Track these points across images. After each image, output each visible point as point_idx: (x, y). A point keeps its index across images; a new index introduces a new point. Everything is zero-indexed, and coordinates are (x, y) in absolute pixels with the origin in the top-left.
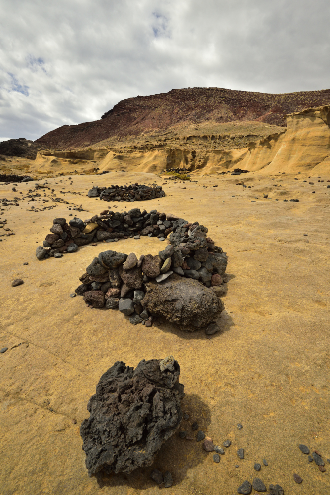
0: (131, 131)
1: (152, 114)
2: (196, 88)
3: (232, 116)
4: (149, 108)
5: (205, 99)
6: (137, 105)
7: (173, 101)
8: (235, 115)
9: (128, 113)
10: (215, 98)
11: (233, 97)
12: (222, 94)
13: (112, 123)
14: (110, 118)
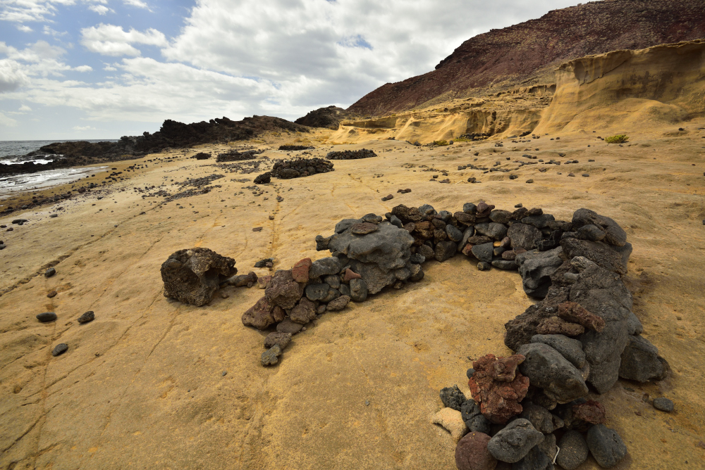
0: (474, 82)
1: (510, 55)
2: (592, 3)
4: (508, 44)
6: (489, 44)
7: (548, 30)
9: (474, 57)
13: (449, 74)
14: (447, 67)
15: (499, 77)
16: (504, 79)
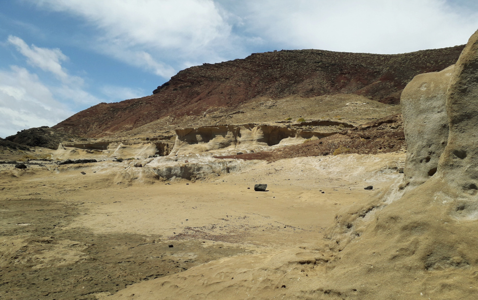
0: (190, 110)
1: (221, 88)
2: (285, 51)
3: (327, 87)
4: (218, 79)
5: (295, 65)
6: (202, 77)
7: (251, 70)
8: (332, 85)
9: (189, 87)
10: (307, 64)
11: (333, 62)
12: (318, 59)
13: (166, 100)
14: (164, 93)
15: (211, 108)
16: (215, 110)
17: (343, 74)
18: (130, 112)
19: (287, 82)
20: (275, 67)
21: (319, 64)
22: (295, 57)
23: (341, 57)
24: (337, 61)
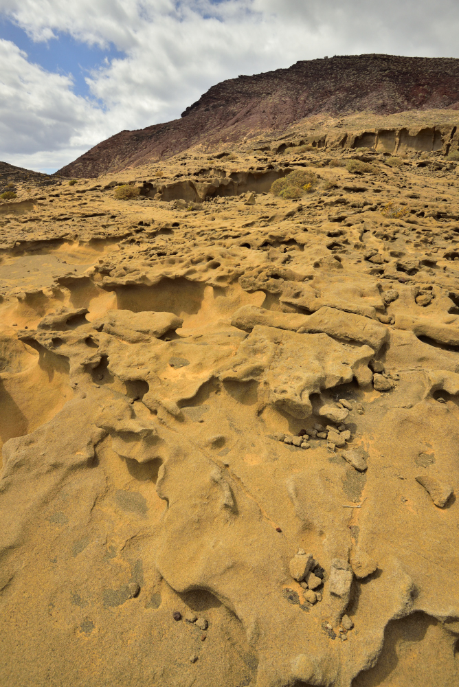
0: (226, 135)
1: (261, 106)
2: (338, 57)
3: (403, 102)
4: (258, 94)
5: (354, 74)
7: (298, 82)
8: (408, 100)
9: (224, 105)
10: (371, 72)
11: (404, 70)
12: (384, 65)
13: (197, 124)
14: (194, 116)
15: (252, 132)
16: (258, 134)
17: (420, 85)
18: (155, 141)
19: (346, 97)
20: (327, 78)
21: (386, 72)
22: (353, 65)
23: (414, 63)
24: (409, 68)
